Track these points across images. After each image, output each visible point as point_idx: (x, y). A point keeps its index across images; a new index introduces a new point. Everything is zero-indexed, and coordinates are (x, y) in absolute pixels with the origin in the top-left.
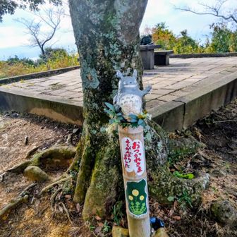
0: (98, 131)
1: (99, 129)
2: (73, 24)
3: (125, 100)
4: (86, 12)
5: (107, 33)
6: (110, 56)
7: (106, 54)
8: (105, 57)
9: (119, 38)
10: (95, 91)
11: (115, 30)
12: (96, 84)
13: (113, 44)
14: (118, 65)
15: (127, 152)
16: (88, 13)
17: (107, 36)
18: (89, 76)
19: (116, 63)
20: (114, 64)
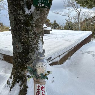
0: (20, 74)
1: (21, 72)
2: (10, 20)
3: (39, 65)
4: (18, 15)
5: (28, 27)
6: (29, 37)
7: (27, 37)
8: (26, 38)
9: (34, 30)
10: (19, 53)
11: (32, 26)
12: (21, 50)
13: (31, 32)
14: (33, 42)
15: (38, 91)
16: (19, 16)
17: (28, 28)
18: (17, 46)
19: (32, 41)
20: (31, 41)
